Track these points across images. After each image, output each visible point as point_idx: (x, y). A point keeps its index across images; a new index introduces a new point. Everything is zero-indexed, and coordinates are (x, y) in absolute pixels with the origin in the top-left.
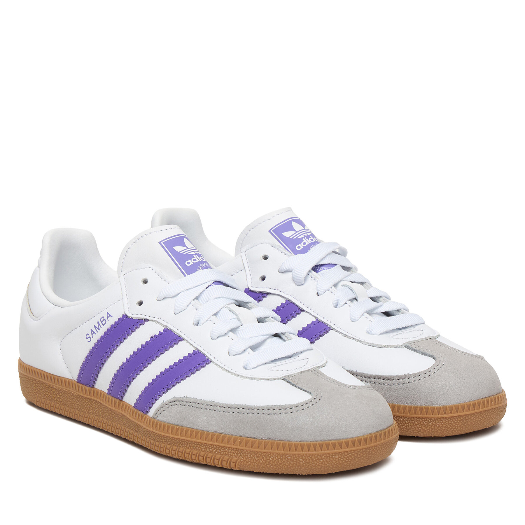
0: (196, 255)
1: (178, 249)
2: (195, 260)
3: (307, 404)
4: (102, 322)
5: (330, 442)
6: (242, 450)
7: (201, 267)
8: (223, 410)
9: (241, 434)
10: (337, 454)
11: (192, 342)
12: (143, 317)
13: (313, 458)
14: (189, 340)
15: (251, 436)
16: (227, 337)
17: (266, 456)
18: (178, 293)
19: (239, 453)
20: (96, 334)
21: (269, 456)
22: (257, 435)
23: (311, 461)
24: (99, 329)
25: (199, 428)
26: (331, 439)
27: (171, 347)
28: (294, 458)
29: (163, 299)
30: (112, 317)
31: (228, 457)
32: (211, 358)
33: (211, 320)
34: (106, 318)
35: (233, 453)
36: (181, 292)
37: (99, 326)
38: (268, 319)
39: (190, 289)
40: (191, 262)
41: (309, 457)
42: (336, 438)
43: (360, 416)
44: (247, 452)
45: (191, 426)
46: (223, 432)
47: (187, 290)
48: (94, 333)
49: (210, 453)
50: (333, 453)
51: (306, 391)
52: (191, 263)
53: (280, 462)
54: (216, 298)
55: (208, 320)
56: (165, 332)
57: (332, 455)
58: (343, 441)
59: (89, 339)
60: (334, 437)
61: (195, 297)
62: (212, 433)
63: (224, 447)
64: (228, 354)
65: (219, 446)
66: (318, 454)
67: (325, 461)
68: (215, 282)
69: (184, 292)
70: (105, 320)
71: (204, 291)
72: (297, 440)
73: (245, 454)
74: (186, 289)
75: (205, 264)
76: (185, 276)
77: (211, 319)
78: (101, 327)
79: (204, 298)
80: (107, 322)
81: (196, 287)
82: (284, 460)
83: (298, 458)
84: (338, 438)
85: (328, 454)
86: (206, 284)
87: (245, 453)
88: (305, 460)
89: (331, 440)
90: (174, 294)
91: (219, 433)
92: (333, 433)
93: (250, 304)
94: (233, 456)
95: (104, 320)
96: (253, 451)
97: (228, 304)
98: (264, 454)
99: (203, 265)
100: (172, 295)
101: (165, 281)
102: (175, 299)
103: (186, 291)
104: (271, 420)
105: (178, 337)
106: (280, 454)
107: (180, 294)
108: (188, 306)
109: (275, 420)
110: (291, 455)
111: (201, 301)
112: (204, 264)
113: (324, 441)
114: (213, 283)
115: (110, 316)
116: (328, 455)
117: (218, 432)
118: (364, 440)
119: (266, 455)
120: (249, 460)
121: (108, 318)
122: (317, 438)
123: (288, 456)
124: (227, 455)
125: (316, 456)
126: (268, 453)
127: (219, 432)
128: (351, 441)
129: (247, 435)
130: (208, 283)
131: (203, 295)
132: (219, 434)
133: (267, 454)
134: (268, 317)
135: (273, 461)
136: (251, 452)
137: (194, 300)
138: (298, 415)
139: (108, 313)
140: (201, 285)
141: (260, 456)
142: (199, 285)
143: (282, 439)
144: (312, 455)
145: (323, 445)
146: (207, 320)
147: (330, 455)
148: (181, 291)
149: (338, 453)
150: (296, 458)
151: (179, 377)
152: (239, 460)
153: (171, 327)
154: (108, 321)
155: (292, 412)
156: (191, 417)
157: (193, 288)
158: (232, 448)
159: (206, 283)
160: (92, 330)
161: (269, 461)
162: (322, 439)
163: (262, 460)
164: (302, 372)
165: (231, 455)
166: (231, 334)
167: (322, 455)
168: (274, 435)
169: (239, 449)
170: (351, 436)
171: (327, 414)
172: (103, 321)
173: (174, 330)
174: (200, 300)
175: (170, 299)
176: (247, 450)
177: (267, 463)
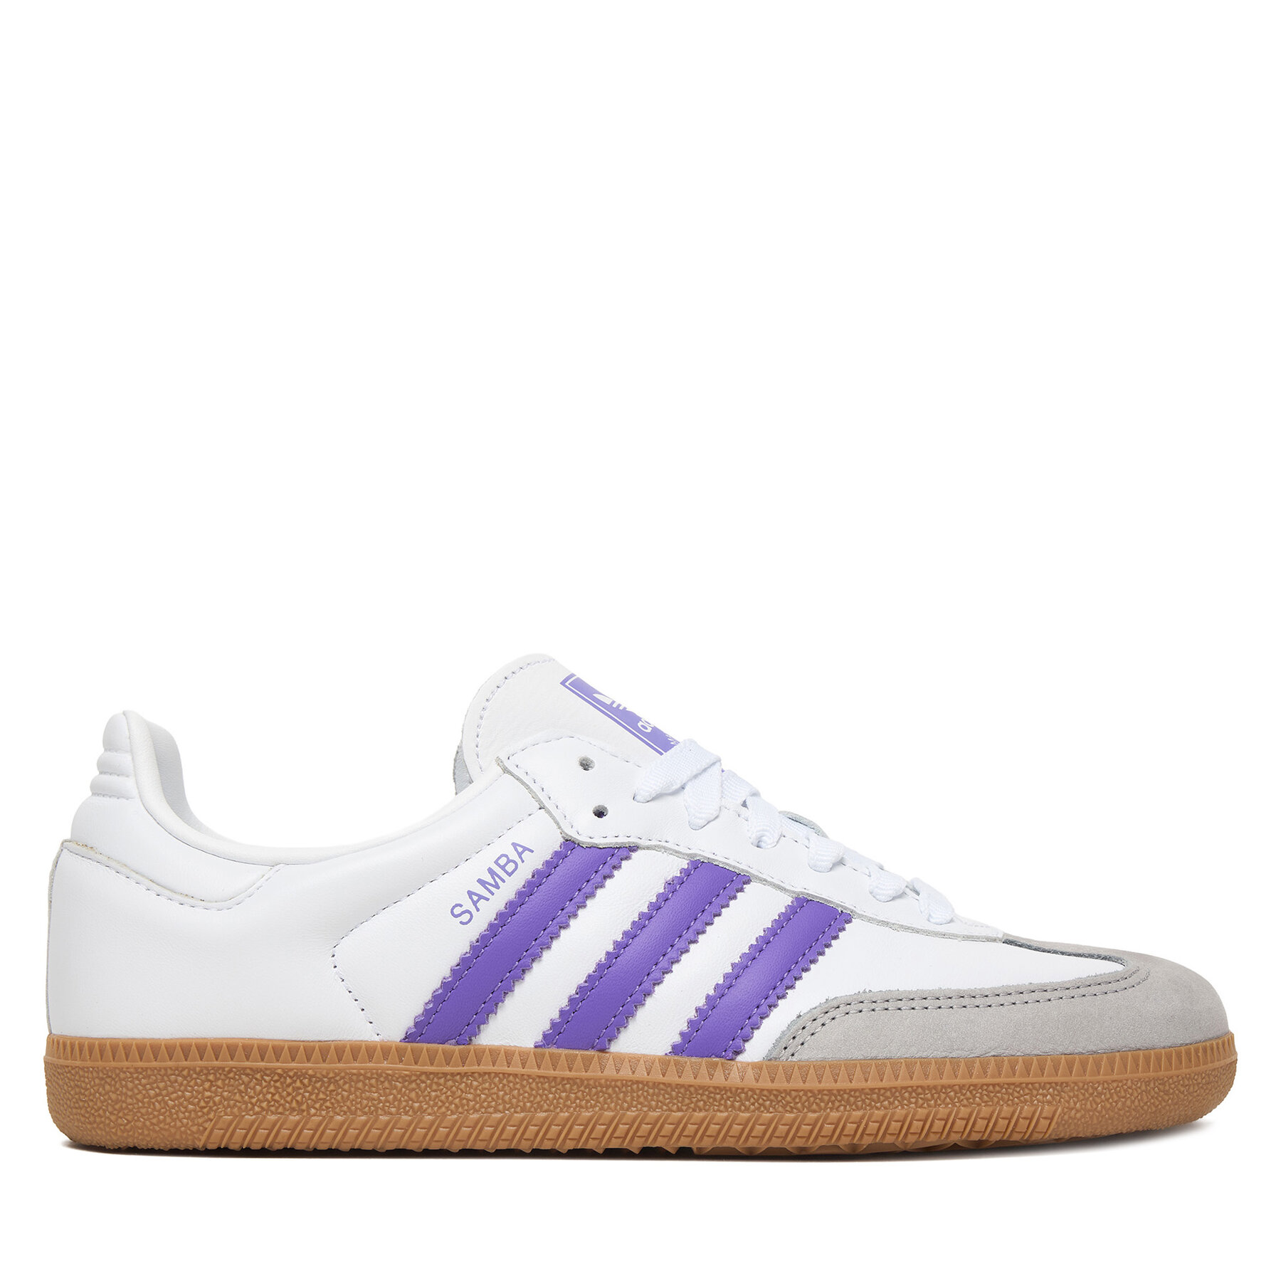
4: (503, 868)
6: (1064, 1084)
11: (777, 882)
12: (622, 840)
15: (1073, 1049)
18: (683, 783)
19: (1056, 1092)
20: (487, 899)
24: (497, 887)
29: (652, 799)
30: (532, 851)
31: (1033, 1108)
32: (848, 908)
34: (513, 856)
35: (1044, 1095)
37: (496, 878)
39: (698, 775)
44: (1076, 1088)
46: (1004, 1051)
47: (694, 777)
48: (480, 897)
53: (1145, 1098)
56: (695, 868)
59: (466, 917)
62: (978, 1059)
63: (1021, 1083)
65: (1007, 1084)
70: (514, 862)
73: (1071, 1094)
76: (660, 753)
78: (504, 881)
80: (519, 866)
81: (707, 772)
87: (1072, 1090)
91: (997, 1056)
95: (509, 861)
101: (628, 762)
103: (693, 780)
105: (736, 875)
107: (687, 785)
108: (720, 808)
115: (525, 849)
117: (994, 1054)
119: (1118, 1087)
121: (522, 856)
126: (1121, 1081)
132: (997, 1058)
133: (1120, 1084)
136: (1086, 1086)
139: (515, 845)
148: (686, 781)
152: (1060, 1110)
153: (706, 856)
154: (523, 861)
158: (1040, 1084)
160: (470, 894)
161: (1123, 1100)
169: (1056, 1084)
172: (504, 866)
173: (719, 860)
176: (1076, 1083)
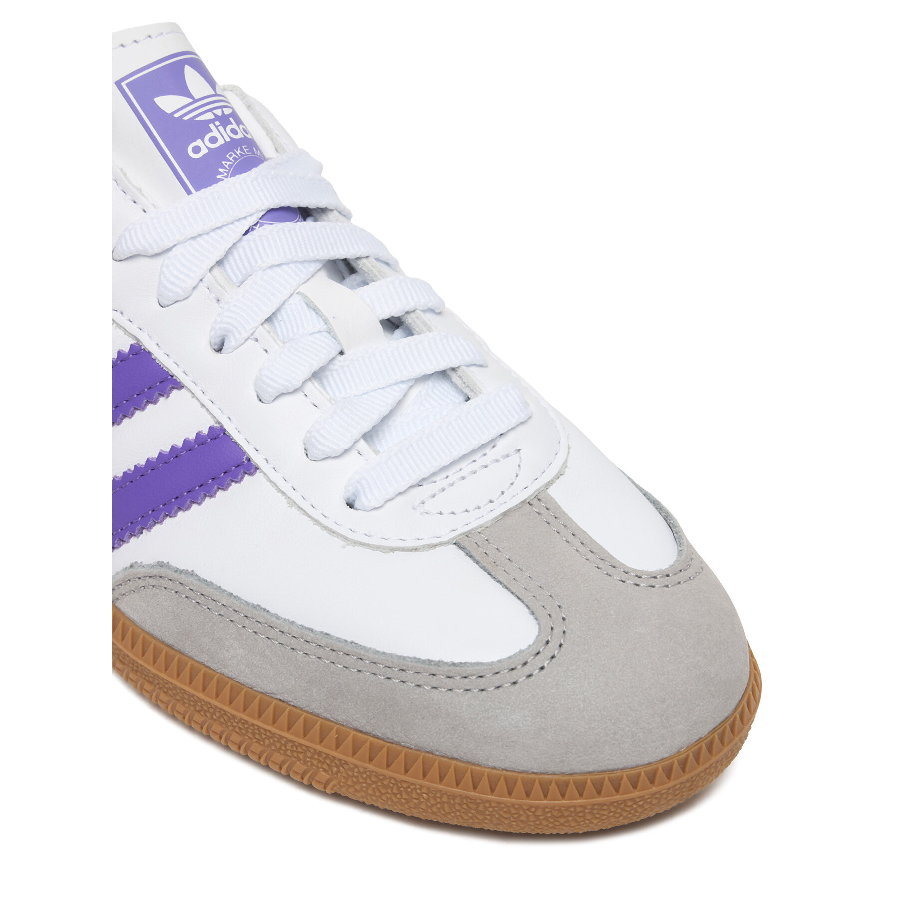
0: (217, 123)
1: (168, 103)
2: (213, 140)
3: (525, 664)
5: (589, 777)
6: (343, 762)
7: (229, 163)
8: (291, 644)
9: (341, 718)
10: (606, 805)
11: (205, 400)
13: (538, 813)
14: (197, 391)
15: (368, 729)
16: (299, 396)
17: (409, 790)
18: (168, 248)
19: (333, 765)
21: (418, 791)
22: (382, 731)
23: (532, 819)
25: (227, 671)
26: (591, 770)
27: (151, 403)
28: (486, 808)
29: (127, 259)
31: (305, 767)
32: (257, 459)
33: (257, 340)
35: (320, 762)
36: (175, 246)
38: (412, 315)
39: (200, 235)
40: (203, 146)
41: (527, 811)
42: (604, 768)
43: (672, 705)
44: (356, 770)
45: (203, 658)
46: (292, 702)
47: (193, 238)
49: (256, 742)
50: (594, 805)
51: (519, 598)
52: (204, 151)
54: (272, 267)
55: (249, 338)
56: (133, 355)
57: (592, 809)
58: (625, 774)
60: (599, 766)
61: (213, 262)
62: (261, 695)
63: (295, 741)
64: (303, 451)
65: (279, 735)
66: (554, 807)
67: (572, 820)
68: (268, 211)
69: (185, 244)
71: (240, 241)
72: (497, 765)
73: (350, 773)
74: (189, 238)
75: (242, 150)
76: (189, 192)
77: (256, 335)
79: (239, 261)
81: (218, 231)
82: (458, 807)
83: (496, 809)
84: (610, 767)
85: (581, 806)
86: (243, 221)
87: (352, 770)
88: (515, 816)
89: (590, 773)
90: (156, 251)
91: (280, 700)
92: (597, 757)
93: (364, 261)
94: (318, 768)
96: (373, 772)
97: (303, 283)
98: (405, 785)
99: (234, 155)
100: (151, 252)
101: (135, 202)
102: (159, 261)
103: (188, 243)
104: (425, 703)
105: (169, 377)
106: (449, 794)
107: (174, 249)
108: (194, 288)
109: (437, 707)
110: (479, 801)
111: (230, 271)
112: (239, 152)
113: (571, 774)
114: (263, 216)
116: (579, 809)
117: (279, 697)
118: (679, 764)
120: (362, 787)
122: (552, 768)
123: (469, 800)
124: (302, 762)
125: (547, 810)
127: (281, 698)
128: (646, 774)
129: (356, 724)
130: (249, 218)
131: (236, 253)
132: (281, 703)
133: (411, 787)
134: (414, 311)
135: (429, 804)
136: (368, 773)
137: (210, 270)
138: (500, 703)
140: (231, 226)
141: (391, 785)
142: (225, 225)
143: (456, 756)
144: (537, 807)
145: (567, 784)
146: (247, 338)
147: (586, 808)
148: (176, 243)
149: (608, 803)
150: (491, 809)
151: (173, 500)
153: (149, 345)
155: (483, 688)
156: (205, 636)
157: (207, 234)
158: (314, 750)
159: (245, 218)
162: (566, 769)
163: (398, 796)
164: (505, 514)
165: (313, 764)
166: (312, 388)
167: (563, 809)
168: (433, 742)
169: (334, 757)
170: (646, 760)
171: (582, 706)
173: (159, 355)
174: (227, 267)
175: (147, 260)
176: (356, 766)
177: (412, 805)
